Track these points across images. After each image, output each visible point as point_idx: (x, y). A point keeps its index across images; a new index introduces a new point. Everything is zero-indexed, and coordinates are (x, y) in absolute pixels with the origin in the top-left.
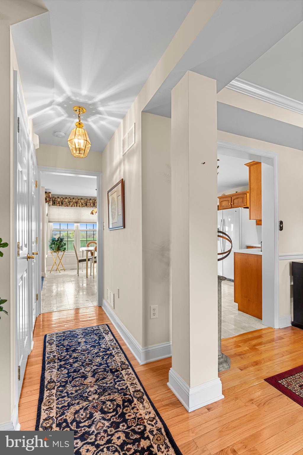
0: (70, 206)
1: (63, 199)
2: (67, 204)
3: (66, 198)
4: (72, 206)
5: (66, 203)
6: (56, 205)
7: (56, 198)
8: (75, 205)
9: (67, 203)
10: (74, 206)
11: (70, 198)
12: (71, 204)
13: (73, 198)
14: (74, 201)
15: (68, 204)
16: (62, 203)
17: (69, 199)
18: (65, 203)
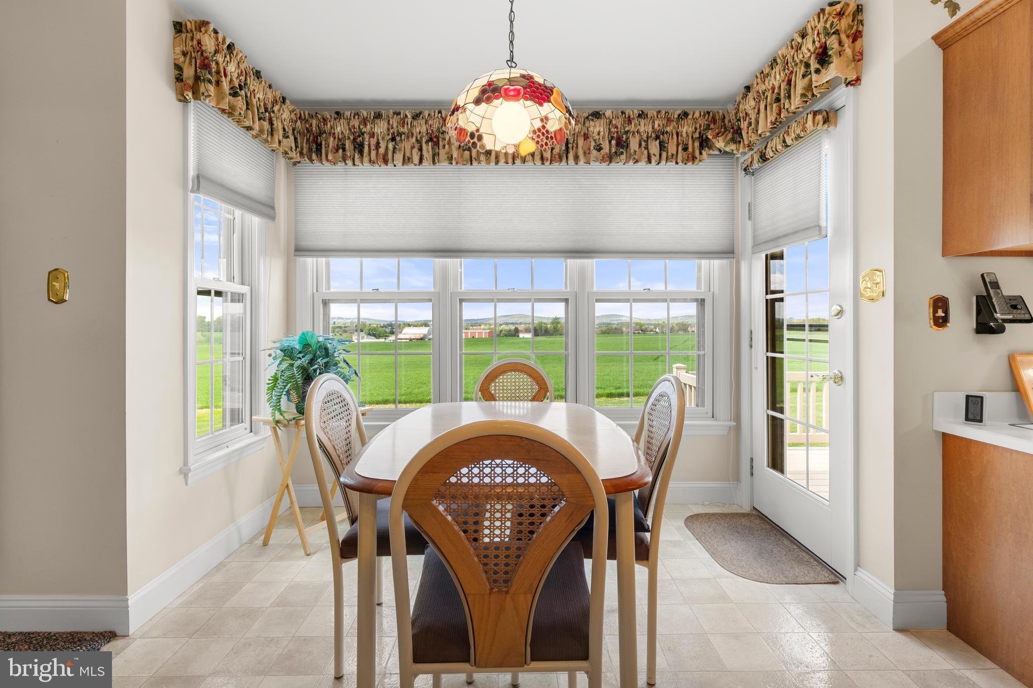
0: (399, 157)
1: (365, 122)
2: (382, 150)
3: (378, 116)
4: (407, 160)
5: (378, 143)
6: (327, 160)
7: (325, 120)
8: (427, 154)
9: (383, 145)
10: (421, 161)
11: (399, 114)
12: (407, 145)
13: (416, 117)
14: (421, 128)
15: (387, 148)
16: (359, 148)
17: (394, 122)
18: (373, 141)
